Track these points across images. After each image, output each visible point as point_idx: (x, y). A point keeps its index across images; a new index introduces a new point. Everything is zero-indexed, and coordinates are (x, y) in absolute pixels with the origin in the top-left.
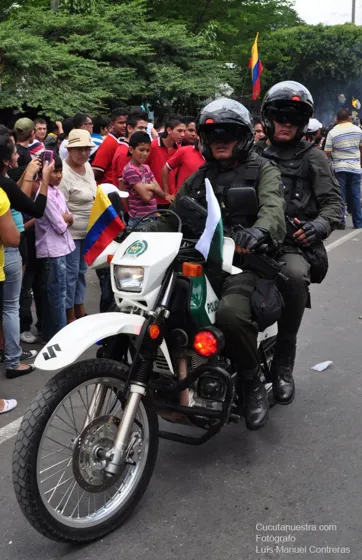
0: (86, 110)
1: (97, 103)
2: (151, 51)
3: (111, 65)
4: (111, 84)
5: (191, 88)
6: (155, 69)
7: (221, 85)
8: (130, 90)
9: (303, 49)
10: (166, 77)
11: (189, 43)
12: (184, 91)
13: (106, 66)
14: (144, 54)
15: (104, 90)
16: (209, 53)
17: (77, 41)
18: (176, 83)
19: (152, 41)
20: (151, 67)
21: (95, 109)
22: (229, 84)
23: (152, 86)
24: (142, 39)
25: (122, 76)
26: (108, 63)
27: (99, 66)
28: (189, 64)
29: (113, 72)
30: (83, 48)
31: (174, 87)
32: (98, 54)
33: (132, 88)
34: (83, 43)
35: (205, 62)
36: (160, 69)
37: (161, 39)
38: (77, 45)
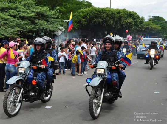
0: (12, 34)
1: (16, 32)
2: (36, 16)
3: (22, 20)
4: (22, 26)
5: (49, 28)
6: (37, 21)
7: (60, 27)
8: (28, 28)
9: (89, 16)
10: (41, 24)
11: (49, 13)
12: (47, 29)
13: (20, 20)
14: (34, 16)
15: (19, 28)
16: (56, 17)
17: (11, 12)
18: (44, 26)
19: (36, 12)
20: (36, 21)
21: (15, 34)
22: (63, 27)
23: (36, 27)
24: (33, 12)
25: (25, 23)
26: (21, 19)
27: (18, 20)
28: (49, 20)
29: (22, 22)
30: (13, 14)
31: (43, 28)
32: (18, 16)
33: (29, 27)
34: (13, 13)
35: (55, 20)
36: (39, 21)
37: (40, 12)
38: (11, 13)
